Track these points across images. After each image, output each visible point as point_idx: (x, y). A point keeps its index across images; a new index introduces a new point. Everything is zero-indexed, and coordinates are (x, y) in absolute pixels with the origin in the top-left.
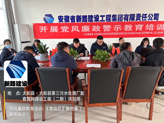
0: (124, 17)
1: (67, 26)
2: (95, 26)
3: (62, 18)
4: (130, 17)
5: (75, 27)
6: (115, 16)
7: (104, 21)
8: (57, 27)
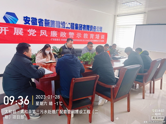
0: (83, 26)
1: (34, 30)
2: (62, 32)
3: (28, 19)
4: (87, 27)
5: (43, 31)
6: (77, 25)
7: (69, 28)
8: (22, 29)
